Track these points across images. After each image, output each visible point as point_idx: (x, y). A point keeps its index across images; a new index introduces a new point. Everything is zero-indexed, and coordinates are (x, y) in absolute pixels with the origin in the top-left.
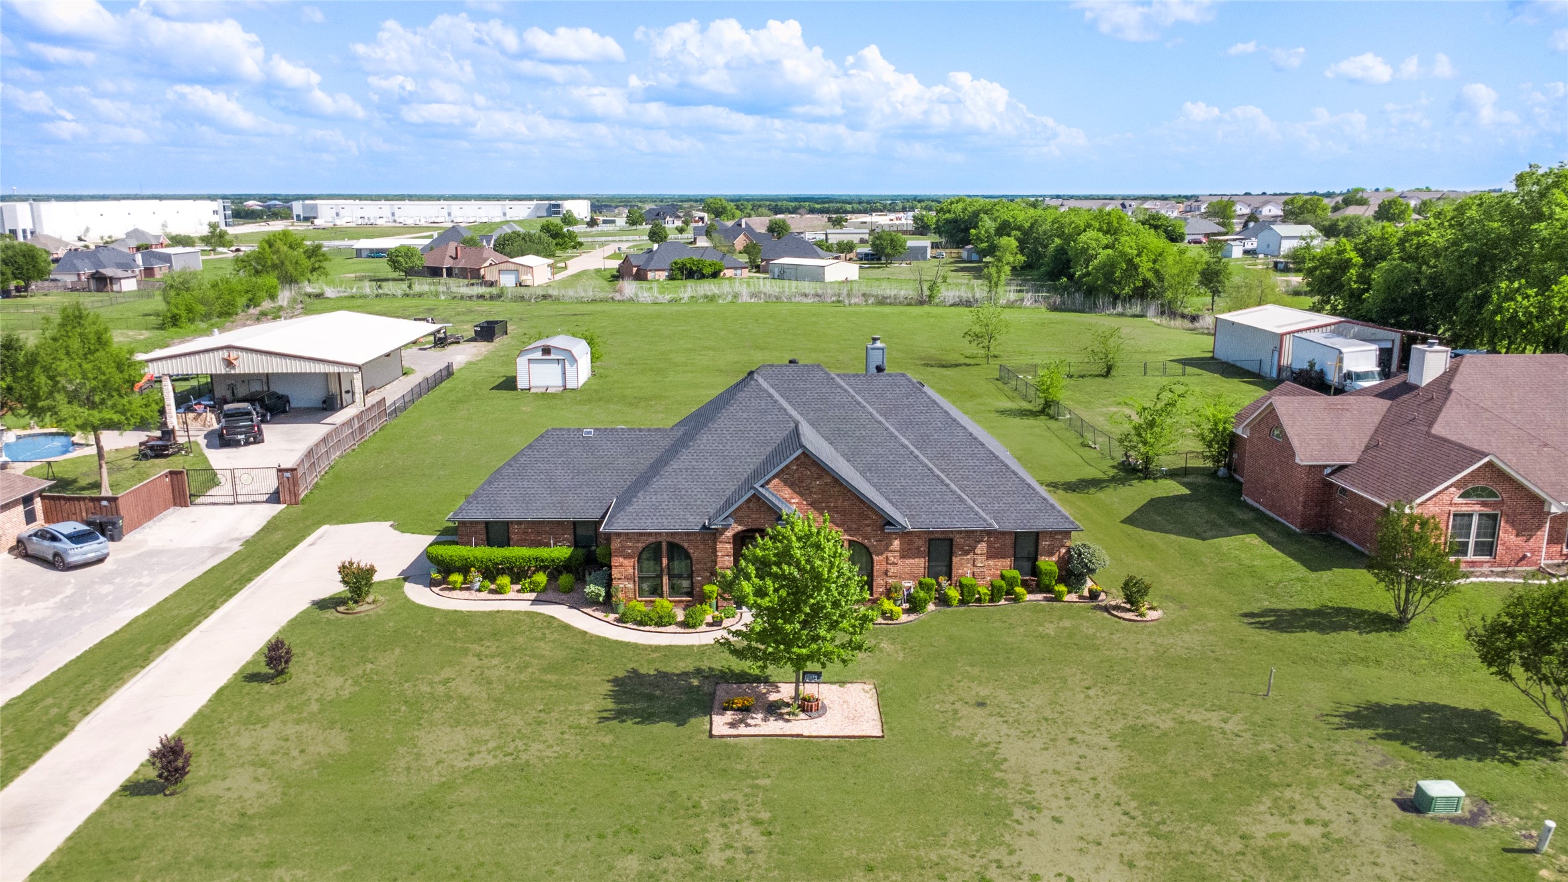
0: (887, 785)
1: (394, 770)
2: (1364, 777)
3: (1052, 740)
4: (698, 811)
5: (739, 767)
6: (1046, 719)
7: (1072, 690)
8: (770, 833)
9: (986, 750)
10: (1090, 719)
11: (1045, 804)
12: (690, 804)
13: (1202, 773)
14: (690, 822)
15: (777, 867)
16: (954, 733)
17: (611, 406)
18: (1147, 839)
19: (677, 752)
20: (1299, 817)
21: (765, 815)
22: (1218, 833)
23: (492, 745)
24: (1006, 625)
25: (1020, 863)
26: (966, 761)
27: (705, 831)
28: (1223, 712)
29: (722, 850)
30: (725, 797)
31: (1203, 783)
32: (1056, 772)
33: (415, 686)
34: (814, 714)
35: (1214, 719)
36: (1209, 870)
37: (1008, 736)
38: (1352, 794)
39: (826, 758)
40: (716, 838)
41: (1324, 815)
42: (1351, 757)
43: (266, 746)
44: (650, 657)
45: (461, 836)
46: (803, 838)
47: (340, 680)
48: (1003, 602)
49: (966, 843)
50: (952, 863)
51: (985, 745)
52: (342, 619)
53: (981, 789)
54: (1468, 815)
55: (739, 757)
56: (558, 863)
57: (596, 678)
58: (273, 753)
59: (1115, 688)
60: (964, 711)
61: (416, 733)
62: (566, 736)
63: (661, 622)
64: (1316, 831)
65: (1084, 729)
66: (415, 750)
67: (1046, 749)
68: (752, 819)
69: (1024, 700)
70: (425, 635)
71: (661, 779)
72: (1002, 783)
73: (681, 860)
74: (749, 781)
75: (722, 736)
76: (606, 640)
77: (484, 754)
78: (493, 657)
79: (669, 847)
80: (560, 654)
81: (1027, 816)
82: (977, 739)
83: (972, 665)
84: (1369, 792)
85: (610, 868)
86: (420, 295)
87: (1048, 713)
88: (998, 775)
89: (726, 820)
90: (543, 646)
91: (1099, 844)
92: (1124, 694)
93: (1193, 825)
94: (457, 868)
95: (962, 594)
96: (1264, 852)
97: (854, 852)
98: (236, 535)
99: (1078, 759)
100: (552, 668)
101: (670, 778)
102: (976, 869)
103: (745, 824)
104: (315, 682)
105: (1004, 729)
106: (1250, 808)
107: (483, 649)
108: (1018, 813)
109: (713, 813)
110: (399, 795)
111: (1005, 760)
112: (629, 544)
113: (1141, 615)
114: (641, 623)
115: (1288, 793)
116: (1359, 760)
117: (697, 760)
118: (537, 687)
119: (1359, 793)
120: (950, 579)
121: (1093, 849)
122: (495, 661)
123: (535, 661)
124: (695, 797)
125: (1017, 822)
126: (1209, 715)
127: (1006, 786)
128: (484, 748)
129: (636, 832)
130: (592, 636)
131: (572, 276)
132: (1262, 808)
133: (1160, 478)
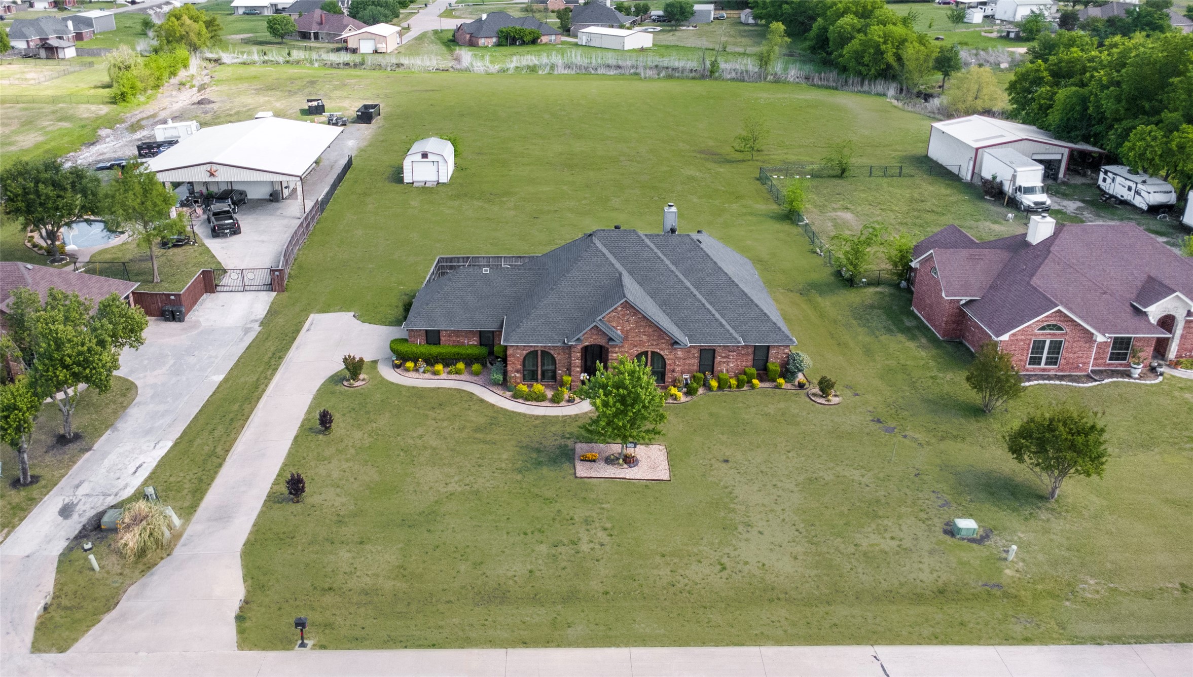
0: (672, 510)
1: (408, 492)
2: (930, 513)
3: (764, 485)
4: (573, 522)
5: (592, 496)
6: (762, 472)
7: (780, 452)
8: (612, 535)
9: (726, 490)
10: (786, 473)
11: (755, 523)
12: (569, 518)
13: (843, 508)
14: (570, 527)
15: (616, 553)
16: (710, 479)
17: (475, 202)
18: (806, 545)
19: (558, 486)
20: (888, 535)
21: (608, 525)
22: (844, 543)
23: (456, 478)
24: (745, 406)
25: (739, 555)
26: (716, 497)
27: (578, 533)
28: (863, 471)
29: (588, 543)
30: (587, 514)
31: (842, 514)
32: (763, 505)
33: (404, 439)
34: (632, 465)
35: (856, 475)
36: (835, 562)
37: (740, 482)
38: (920, 524)
39: (639, 492)
40: (585, 538)
41: (901, 535)
42: (927, 501)
43: (336, 474)
44: (534, 423)
45: (454, 531)
46: (628, 538)
47: (360, 434)
48: (745, 388)
49: (713, 544)
50: (705, 554)
51: (726, 488)
52: (348, 391)
53: (722, 514)
54: (979, 537)
55: (592, 490)
56: (506, 547)
57: (505, 437)
58: (340, 479)
59: (804, 452)
60: (717, 465)
61: (414, 470)
62: (496, 475)
63: (539, 398)
64: (894, 544)
65: (782, 479)
66: (416, 480)
67: (760, 491)
68: (602, 527)
69: (750, 459)
70: (400, 404)
71: (551, 502)
72: (733, 511)
73: (567, 548)
74: (598, 505)
75: (581, 478)
76: (506, 410)
77: (453, 484)
78: (443, 421)
79: (561, 541)
80: (482, 420)
81: (745, 530)
82: (722, 484)
83: (723, 434)
84: (930, 523)
85: (533, 551)
86: (298, 62)
87: (763, 468)
88: (732, 506)
89: (589, 527)
90: (471, 414)
91: (781, 546)
92: (809, 456)
93: (831, 538)
94: (457, 548)
95: (719, 384)
96: (865, 554)
97: (655, 546)
98: (253, 317)
99: (776, 498)
100: (478, 430)
101: (556, 502)
102: (717, 558)
103: (598, 530)
104: (346, 434)
105: (738, 478)
106: (863, 530)
107: (436, 415)
108: (741, 528)
109: (581, 523)
110: (415, 507)
111: (737, 497)
112: (519, 351)
113: (828, 401)
114: (526, 399)
115: (886, 522)
116: (930, 503)
117: (569, 491)
118: (473, 442)
119: (924, 522)
120: (712, 373)
121: (777, 548)
122: (445, 424)
123: (468, 425)
124: (571, 514)
125: (740, 533)
126: (855, 472)
127: (736, 513)
128: (452, 481)
129: (543, 532)
130: (498, 407)
131: (416, 39)
132: (870, 530)
133: (861, 287)
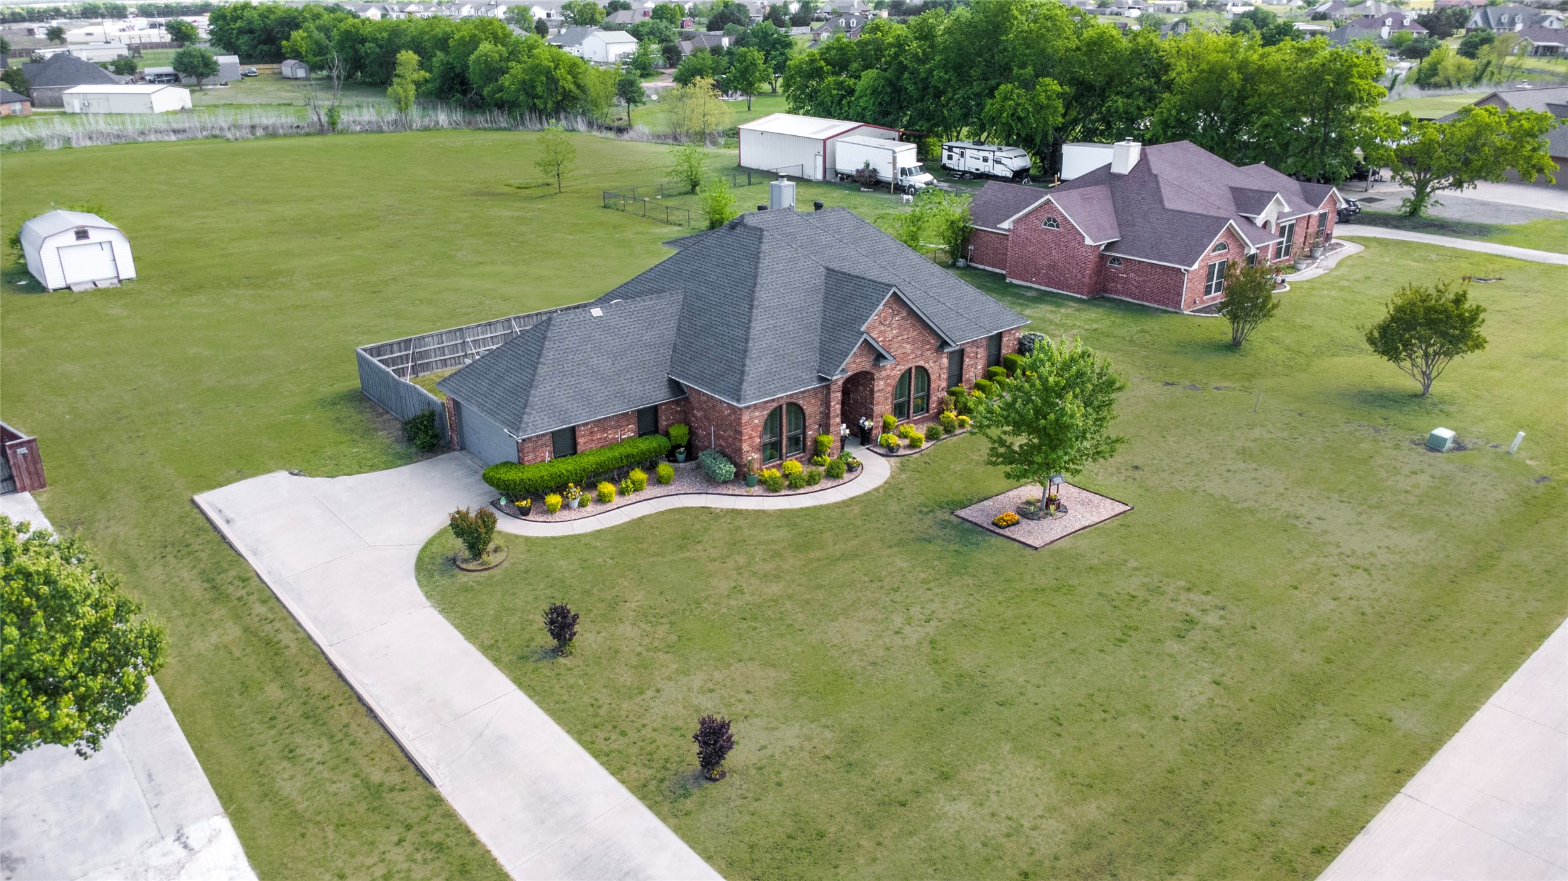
2: (1386, 441)
4: (1140, 598)
5: (1094, 562)
8: (1208, 592)
12: (1128, 597)
16: (1161, 491)
19: (1037, 569)
21: (1183, 584)
22: (1395, 495)
23: (898, 619)
25: (1353, 550)
27: (1170, 608)
29: (1205, 614)
31: (1337, 471)
34: (1062, 509)
35: (1263, 433)
37: (1192, 481)
39: (1129, 535)
41: (1414, 467)
45: (1037, 686)
50: (1324, 565)
51: (1194, 492)
55: (1080, 555)
56: (1135, 670)
57: (853, 542)
60: (1135, 475)
62: (937, 591)
64: (1426, 477)
68: (1181, 588)
70: (619, 561)
71: (1071, 590)
75: (1043, 547)
81: (1304, 523)
84: (1405, 448)
89: (1168, 596)
97: (1270, 582)
99: (1254, 481)
101: (1073, 587)
102: (1340, 562)
103: (1183, 593)
106: (1380, 476)
109: (1152, 595)
112: (757, 414)
115: (1380, 462)
117: (1059, 568)
118: (827, 566)
120: (963, 384)
125: (1306, 528)
128: (897, 624)
129: (1137, 628)
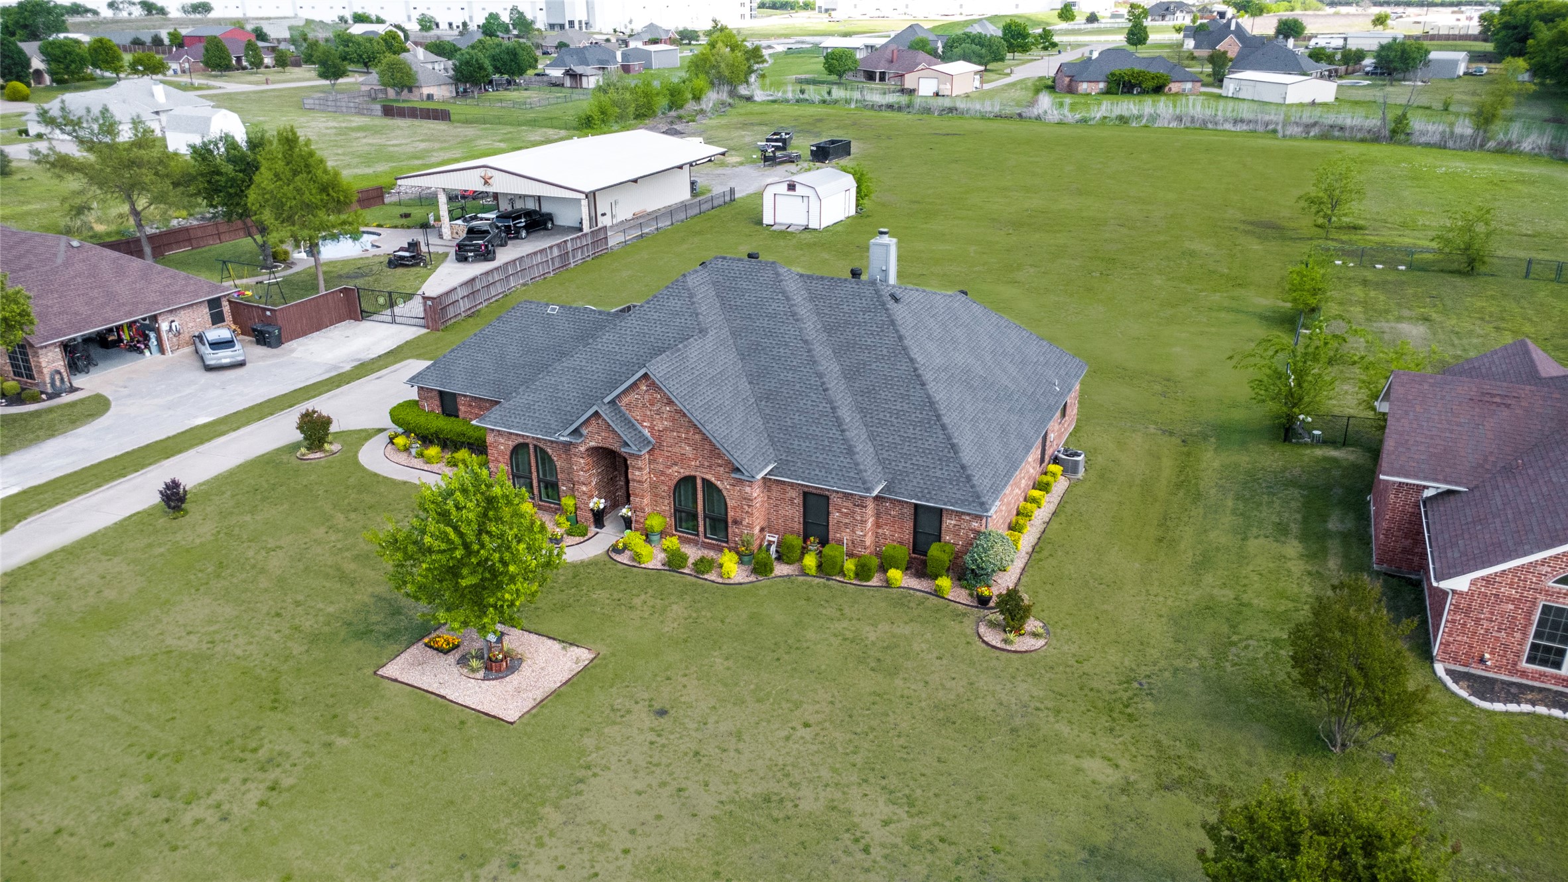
4: (249, 755)
5: (351, 716)
6: (696, 755)
8: (265, 804)
9: (579, 775)
12: (254, 746)
14: (228, 766)
15: (221, 845)
21: (290, 782)
26: (542, 782)
27: (224, 780)
29: (208, 807)
30: (290, 748)
37: (628, 763)
47: (211, 527)
48: (873, 582)
51: (587, 769)
53: (503, 824)
55: (366, 706)
60: (636, 715)
68: (276, 781)
69: (713, 720)
72: (532, 823)
73: (167, 805)
75: (382, 677)
78: (339, 531)
85: (113, 792)
87: (710, 747)
95: (819, 564)
103: (262, 785)
105: (635, 755)
109: (258, 763)
111: (579, 794)
112: (502, 440)
113: (1006, 641)
118: (326, 575)
122: (334, 537)
127: (530, 829)
131: (1006, 85)
133: (1306, 444)
